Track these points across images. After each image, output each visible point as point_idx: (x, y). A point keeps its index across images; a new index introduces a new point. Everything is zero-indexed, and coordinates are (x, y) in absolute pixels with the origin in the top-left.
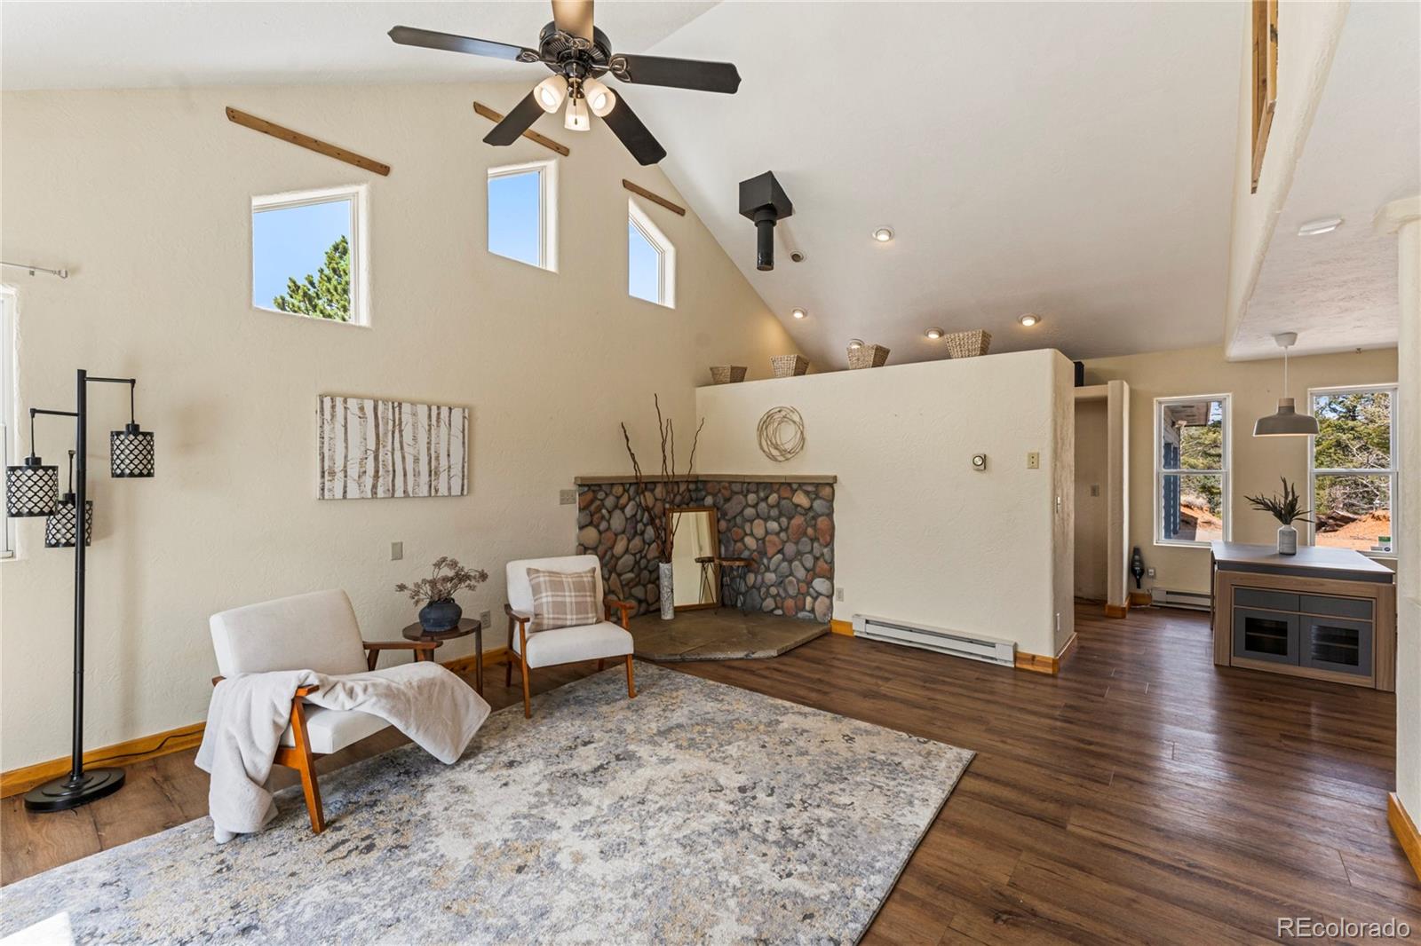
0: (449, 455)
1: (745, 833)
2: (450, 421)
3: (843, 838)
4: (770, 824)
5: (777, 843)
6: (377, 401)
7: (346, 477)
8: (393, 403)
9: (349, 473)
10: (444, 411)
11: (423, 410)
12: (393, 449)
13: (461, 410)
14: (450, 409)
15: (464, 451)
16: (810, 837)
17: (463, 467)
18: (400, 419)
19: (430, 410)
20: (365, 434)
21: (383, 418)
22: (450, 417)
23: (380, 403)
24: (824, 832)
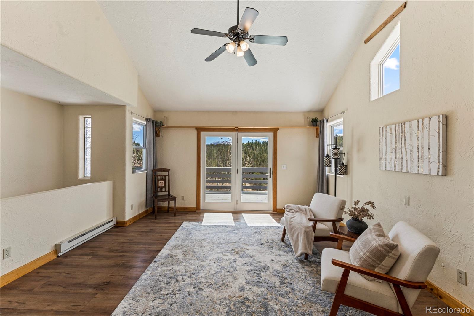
0: (429, 148)
1: (189, 275)
2: (430, 126)
3: (156, 285)
4: (182, 281)
5: (177, 276)
6: (396, 124)
7: (386, 161)
8: (402, 123)
9: (387, 159)
10: (427, 120)
11: (415, 123)
12: (402, 147)
13: (437, 117)
14: (430, 118)
15: (439, 145)
16: (167, 281)
17: (439, 156)
18: (404, 130)
19: (418, 122)
20: (392, 141)
21: (398, 132)
22: (430, 124)
23: (397, 124)
24: (163, 285)
